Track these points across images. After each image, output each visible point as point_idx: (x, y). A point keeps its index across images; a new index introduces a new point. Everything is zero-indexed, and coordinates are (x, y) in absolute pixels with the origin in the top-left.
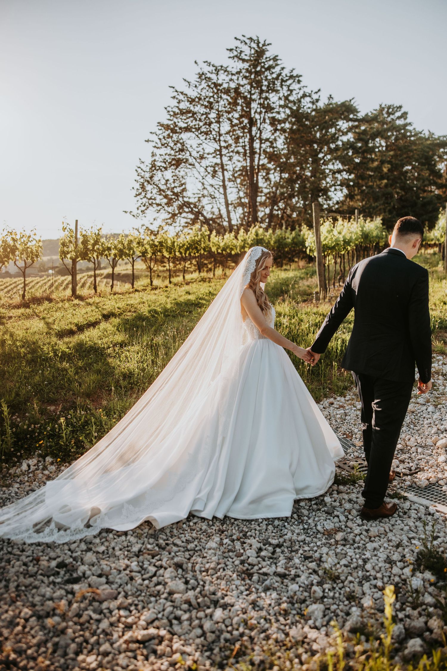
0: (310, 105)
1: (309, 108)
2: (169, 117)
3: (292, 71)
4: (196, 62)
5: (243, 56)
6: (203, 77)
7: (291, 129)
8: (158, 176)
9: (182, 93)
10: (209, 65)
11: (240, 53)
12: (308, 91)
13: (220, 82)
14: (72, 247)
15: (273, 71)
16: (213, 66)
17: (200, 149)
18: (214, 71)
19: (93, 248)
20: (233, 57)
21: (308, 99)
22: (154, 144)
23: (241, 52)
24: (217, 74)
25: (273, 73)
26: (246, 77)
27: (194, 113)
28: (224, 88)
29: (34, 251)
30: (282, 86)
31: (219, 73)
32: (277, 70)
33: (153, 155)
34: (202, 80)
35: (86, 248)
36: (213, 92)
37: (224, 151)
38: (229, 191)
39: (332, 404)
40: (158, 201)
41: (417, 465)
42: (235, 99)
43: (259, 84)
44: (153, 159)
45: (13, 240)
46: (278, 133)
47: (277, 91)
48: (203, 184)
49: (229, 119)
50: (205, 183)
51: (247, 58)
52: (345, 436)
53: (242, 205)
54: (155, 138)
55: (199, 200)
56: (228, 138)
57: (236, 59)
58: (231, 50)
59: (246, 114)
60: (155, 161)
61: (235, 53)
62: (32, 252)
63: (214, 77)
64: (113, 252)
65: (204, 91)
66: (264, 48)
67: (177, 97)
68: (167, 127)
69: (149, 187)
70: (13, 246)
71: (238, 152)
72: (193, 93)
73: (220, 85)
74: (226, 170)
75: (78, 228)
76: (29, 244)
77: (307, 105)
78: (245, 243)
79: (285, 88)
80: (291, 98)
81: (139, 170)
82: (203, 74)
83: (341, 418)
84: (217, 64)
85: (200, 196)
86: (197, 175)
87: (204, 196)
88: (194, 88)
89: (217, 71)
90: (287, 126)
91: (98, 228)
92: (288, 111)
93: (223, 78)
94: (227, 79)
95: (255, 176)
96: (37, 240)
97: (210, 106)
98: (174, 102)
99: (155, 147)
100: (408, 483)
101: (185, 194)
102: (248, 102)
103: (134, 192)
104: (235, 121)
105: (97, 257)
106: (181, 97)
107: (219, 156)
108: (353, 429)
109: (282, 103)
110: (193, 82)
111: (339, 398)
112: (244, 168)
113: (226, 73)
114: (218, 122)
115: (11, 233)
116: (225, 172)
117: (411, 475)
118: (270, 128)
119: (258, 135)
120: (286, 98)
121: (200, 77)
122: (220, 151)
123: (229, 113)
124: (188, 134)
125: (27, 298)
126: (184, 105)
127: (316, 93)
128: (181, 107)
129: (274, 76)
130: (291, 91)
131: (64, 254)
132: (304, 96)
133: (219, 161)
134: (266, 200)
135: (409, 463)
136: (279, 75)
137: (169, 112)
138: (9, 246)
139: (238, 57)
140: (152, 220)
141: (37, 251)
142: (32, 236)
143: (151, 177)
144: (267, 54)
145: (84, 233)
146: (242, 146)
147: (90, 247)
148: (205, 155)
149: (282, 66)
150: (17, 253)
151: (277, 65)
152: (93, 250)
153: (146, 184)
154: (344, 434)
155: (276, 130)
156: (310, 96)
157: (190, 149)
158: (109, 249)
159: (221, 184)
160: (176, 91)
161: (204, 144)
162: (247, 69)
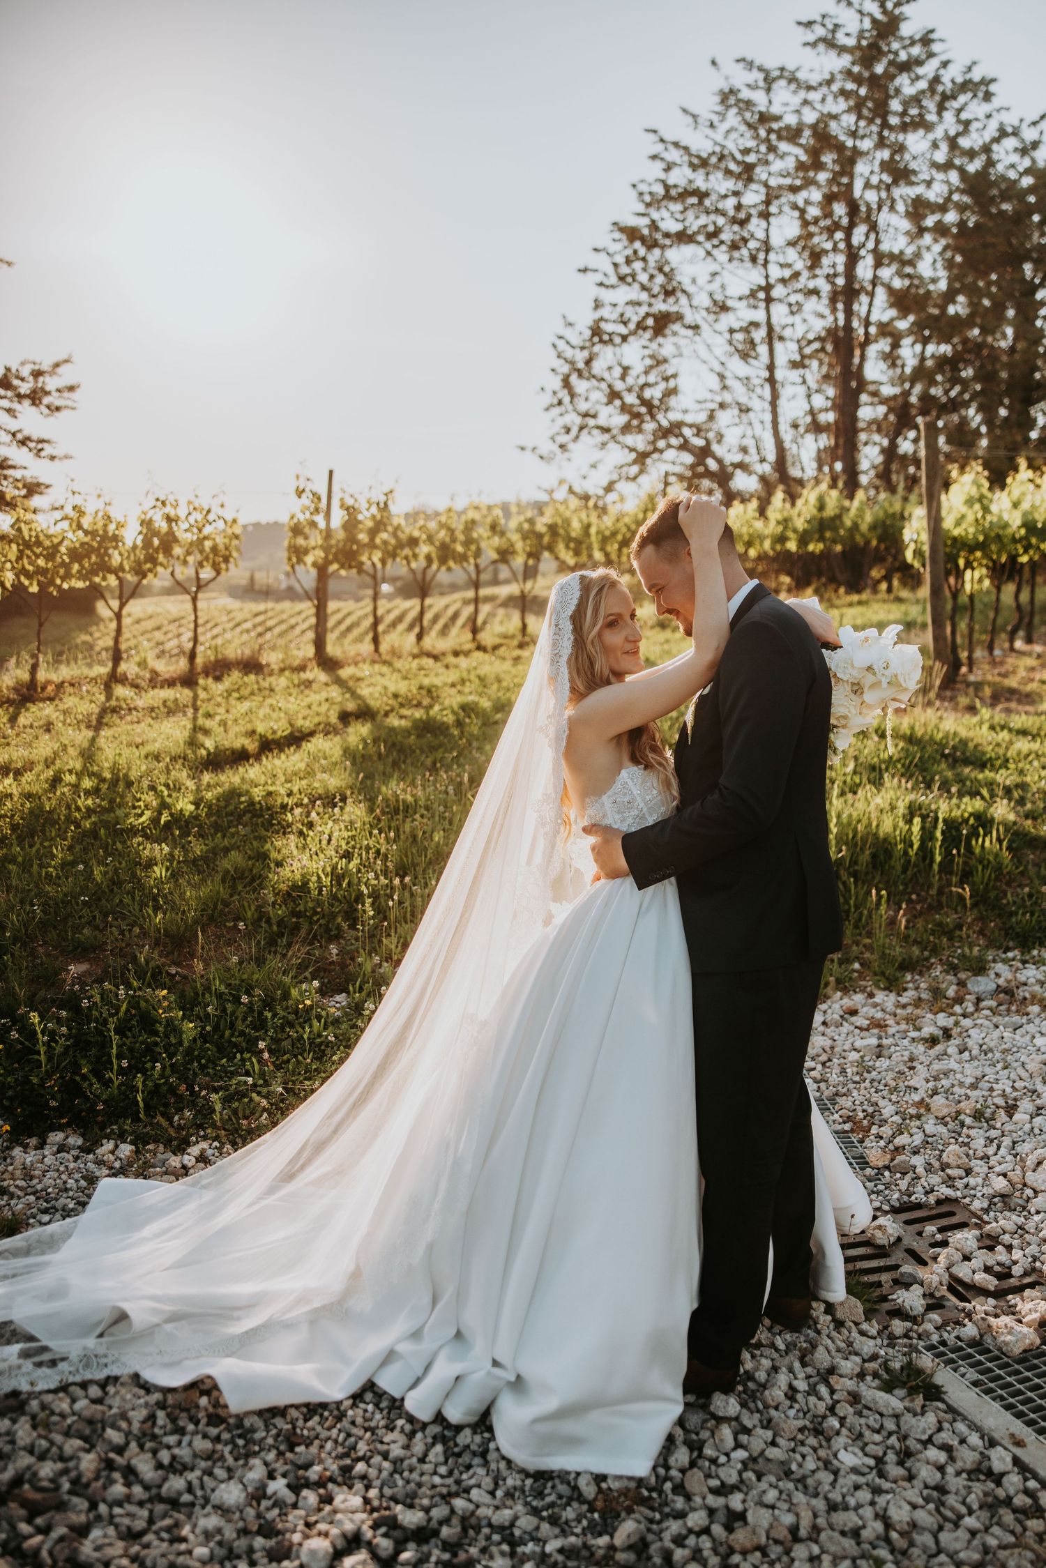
0: (1015, 158)
1: (1013, 166)
2: (641, 208)
3: (970, 69)
4: (714, 63)
5: (842, 39)
6: (732, 100)
7: (962, 224)
8: (606, 357)
9: (676, 145)
10: (750, 65)
11: (834, 31)
12: (1010, 119)
13: (776, 109)
14: (316, 539)
15: (920, 71)
16: (760, 69)
17: (715, 286)
18: (761, 84)
19: (372, 539)
20: (814, 45)
21: (1010, 143)
22: (599, 277)
23: (836, 26)
24: (768, 90)
25: (918, 78)
26: (843, 93)
27: (702, 195)
28: (788, 127)
29: (221, 547)
30: (941, 108)
31: (775, 86)
32: (928, 69)
33: (598, 305)
34: (728, 107)
35: (351, 538)
36: (757, 137)
37: (778, 291)
38: (785, 393)
39: (853, 1012)
40: (602, 421)
41: (1035, 1259)
42: (815, 153)
43: (881, 110)
44: (597, 315)
45: (169, 519)
46: (927, 239)
47: (929, 127)
48: (722, 377)
49: (795, 207)
50: (727, 374)
51: (851, 42)
52: (847, 1127)
53: (816, 427)
54: (603, 263)
55: (711, 417)
56: (792, 255)
57: (821, 47)
58: (809, 24)
59: (840, 192)
60: (601, 319)
61: (820, 31)
62: (214, 549)
63: (759, 97)
64: (424, 549)
65: (734, 135)
66: (897, 12)
67: (666, 155)
68: (632, 234)
69: (580, 386)
70: (167, 534)
71: (815, 292)
72: (702, 144)
73: (777, 118)
74: (781, 338)
75: (335, 488)
76: (207, 530)
77: (1007, 158)
78: (786, 528)
79: (949, 116)
80: (964, 143)
81: (561, 345)
82: (731, 91)
83: (860, 1063)
84: (772, 64)
85: (715, 406)
86: (703, 352)
87: (722, 406)
88: (709, 131)
89: (769, 82)
90: (951, 217)
91: (386, 490)
92: (954, 177)
93: (784, 102)
94: (796, 100)
95: (857, 352)
96: (229, 518)
97: (747, 174)
98: (656, 170)
99: (601, 284)
100: (970, 1330)
101: (673, 401)
102: (848, 160)
103: (548, 399)
104: (814, 212)
105: (383, 562)
106: (674, 155)
107: (763, 305)
108: (882, 1103)
109: (941, 156)
110: (706, 115)
111: (880, 997)
112: (832, 333)
113: (793, 86)
114: (765, 215)
115: (164, 503)
116: (778, 346)
117: (999, 1294)
118: (906, 225)
119: (871, 245)
120: (953, 142)
121: (723, 101)
122: (768, 288)
123: (794, 189)
124: (688, 250)
125: (199, 660)
126: (681, 177)
127: (1034, 124)
128: (671, 182)
129: (923, 85)
130: (967, 123)
131: (298, 553)
132: (1002, 133)
133: (760, 316)
134: (886, 415)
135: (1009, 1248)
136: (936, 80)
137: (641, 194)
138: (156, 533)
139: (829, 43)
140: (585, 469)
141: (227, 548)
142: (216, 510)
143: (588, 363)
144: (906, 29)
145: (350, 502)
146: (828, 277)
147: (363, 537)
148: (729, 303)
149: (944, 58)
150: (177, 551)
151: (931, 55)
152: (372, 545)
153: (574, 379)
154: (849, 1119)
155: (921, 231)
156: (1016, 133)
157: (690, 289)
158: (413, 542)
159: (766, 374)
160: (662, 140)
161: (725, 273)
162: (849, 73)
